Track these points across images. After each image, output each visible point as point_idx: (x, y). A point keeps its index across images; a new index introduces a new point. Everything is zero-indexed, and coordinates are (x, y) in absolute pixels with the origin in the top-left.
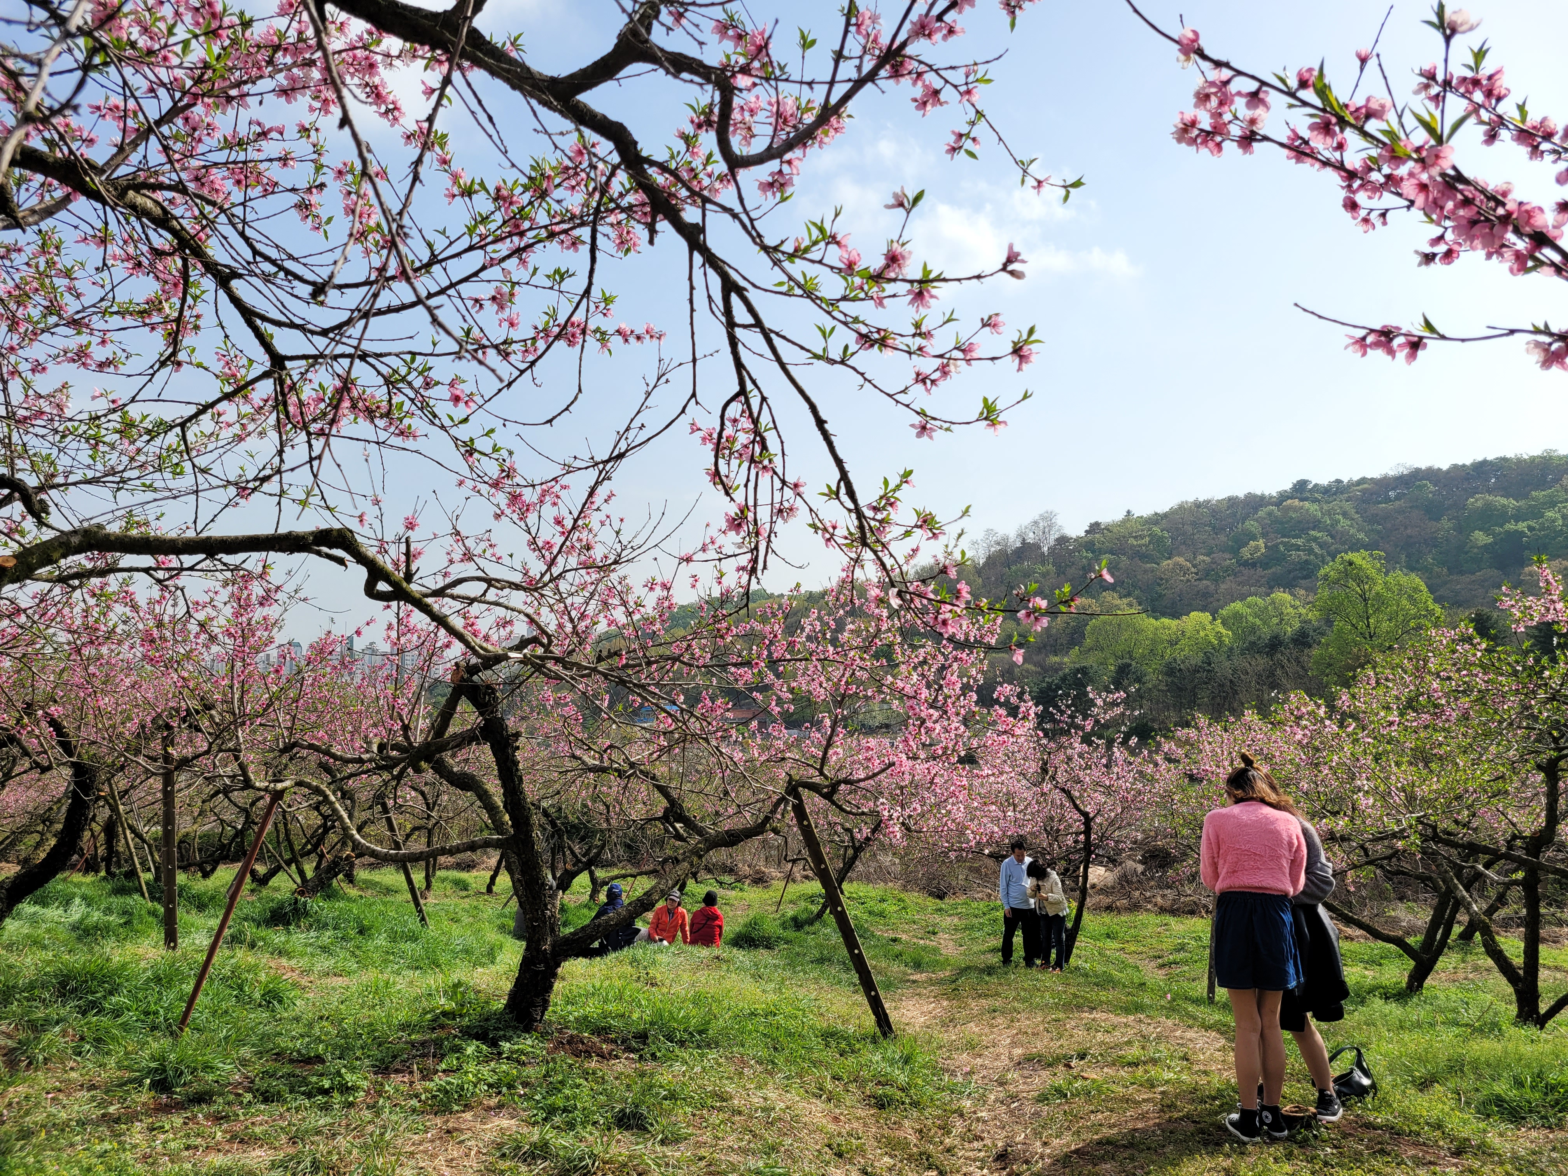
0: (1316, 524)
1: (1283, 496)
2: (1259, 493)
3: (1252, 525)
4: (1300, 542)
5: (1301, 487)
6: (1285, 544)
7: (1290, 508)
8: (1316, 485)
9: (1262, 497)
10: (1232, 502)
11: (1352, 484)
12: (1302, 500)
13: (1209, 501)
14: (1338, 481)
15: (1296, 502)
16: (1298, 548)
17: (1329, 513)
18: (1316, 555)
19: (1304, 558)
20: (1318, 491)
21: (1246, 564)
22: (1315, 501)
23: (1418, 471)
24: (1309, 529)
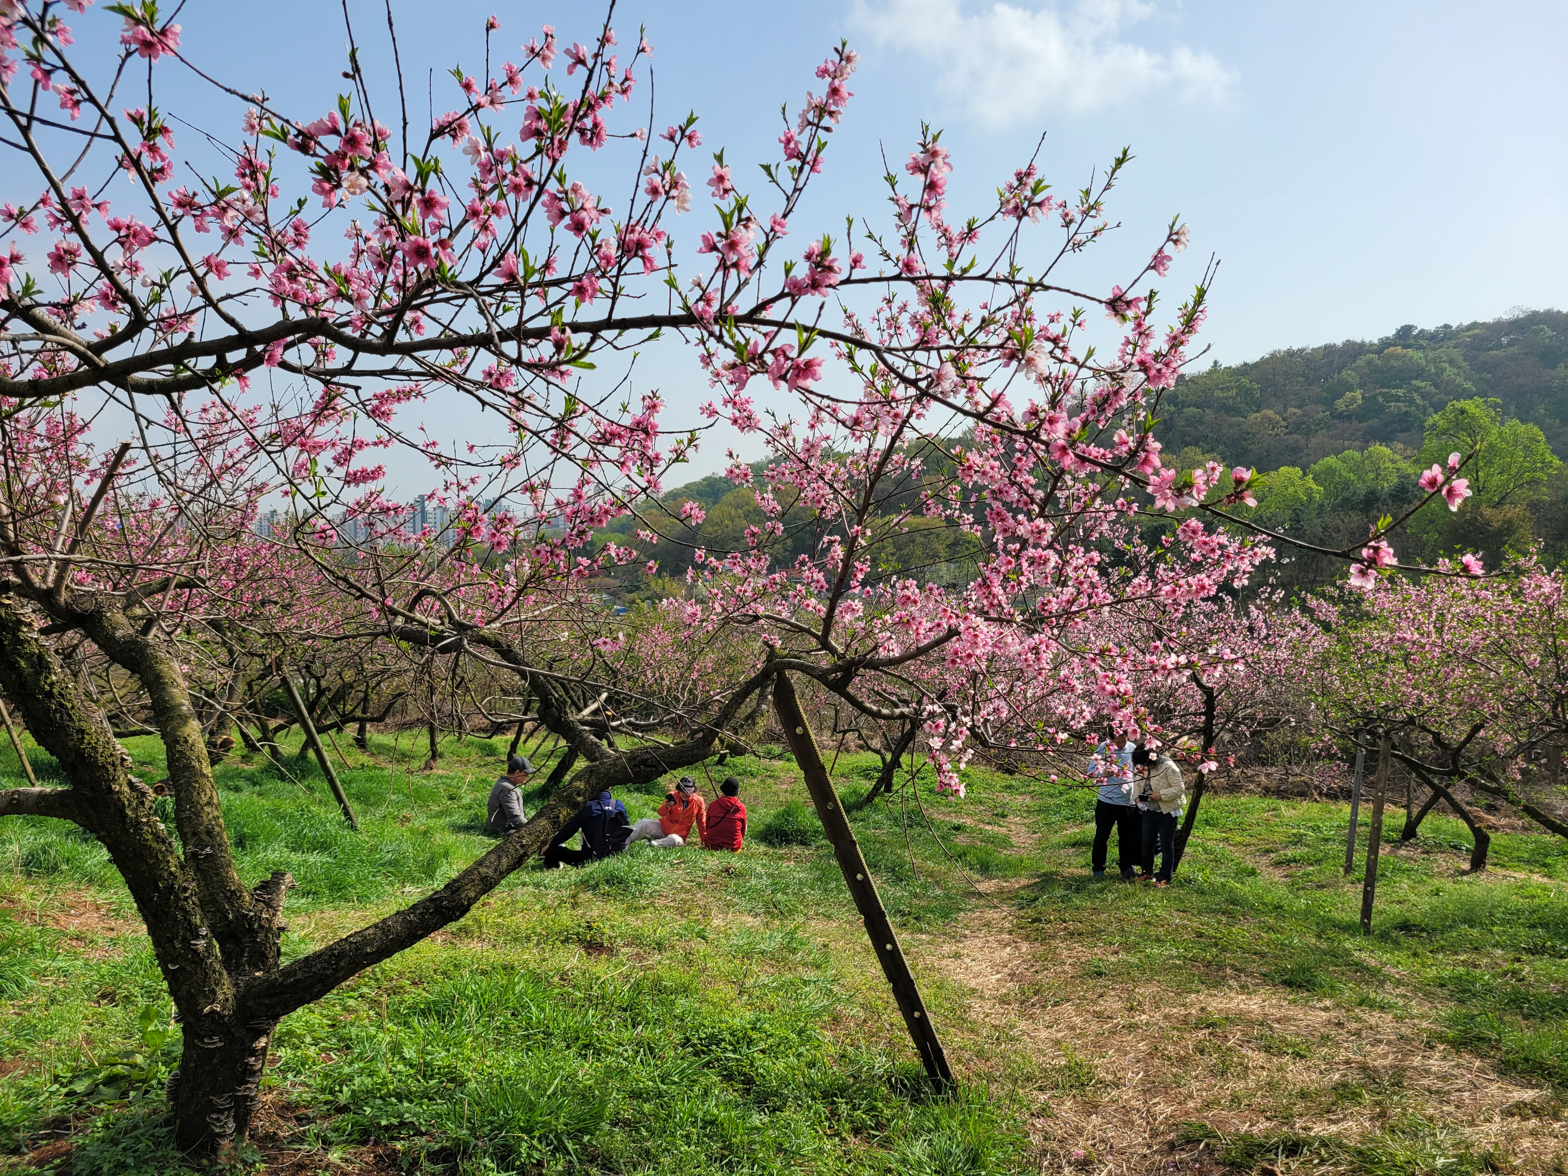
0: (1420, 374)
1: (1385, 343)
2: (1358, 340)
3: (1349, 375)
4: (1400, 392)
5: (1405, 332)
6: (1383, 394)
7: (1391, 356)
8: (1422, 331)
9: (1362, 345)
10: (1329, 350)
11: (1461, 330)
12: (1405, 347)
13: (1302, 350)
14: (1447, 327)
15: (1399, 349)
16: (1397, 399)
17: (1435, 361)
18: (1417, 406)
19: (1404, 409)
20: (1423, 338)
21: (1340, 416)
22: (1420, 347)
23: (1535, 314)
24: (1411, 378)
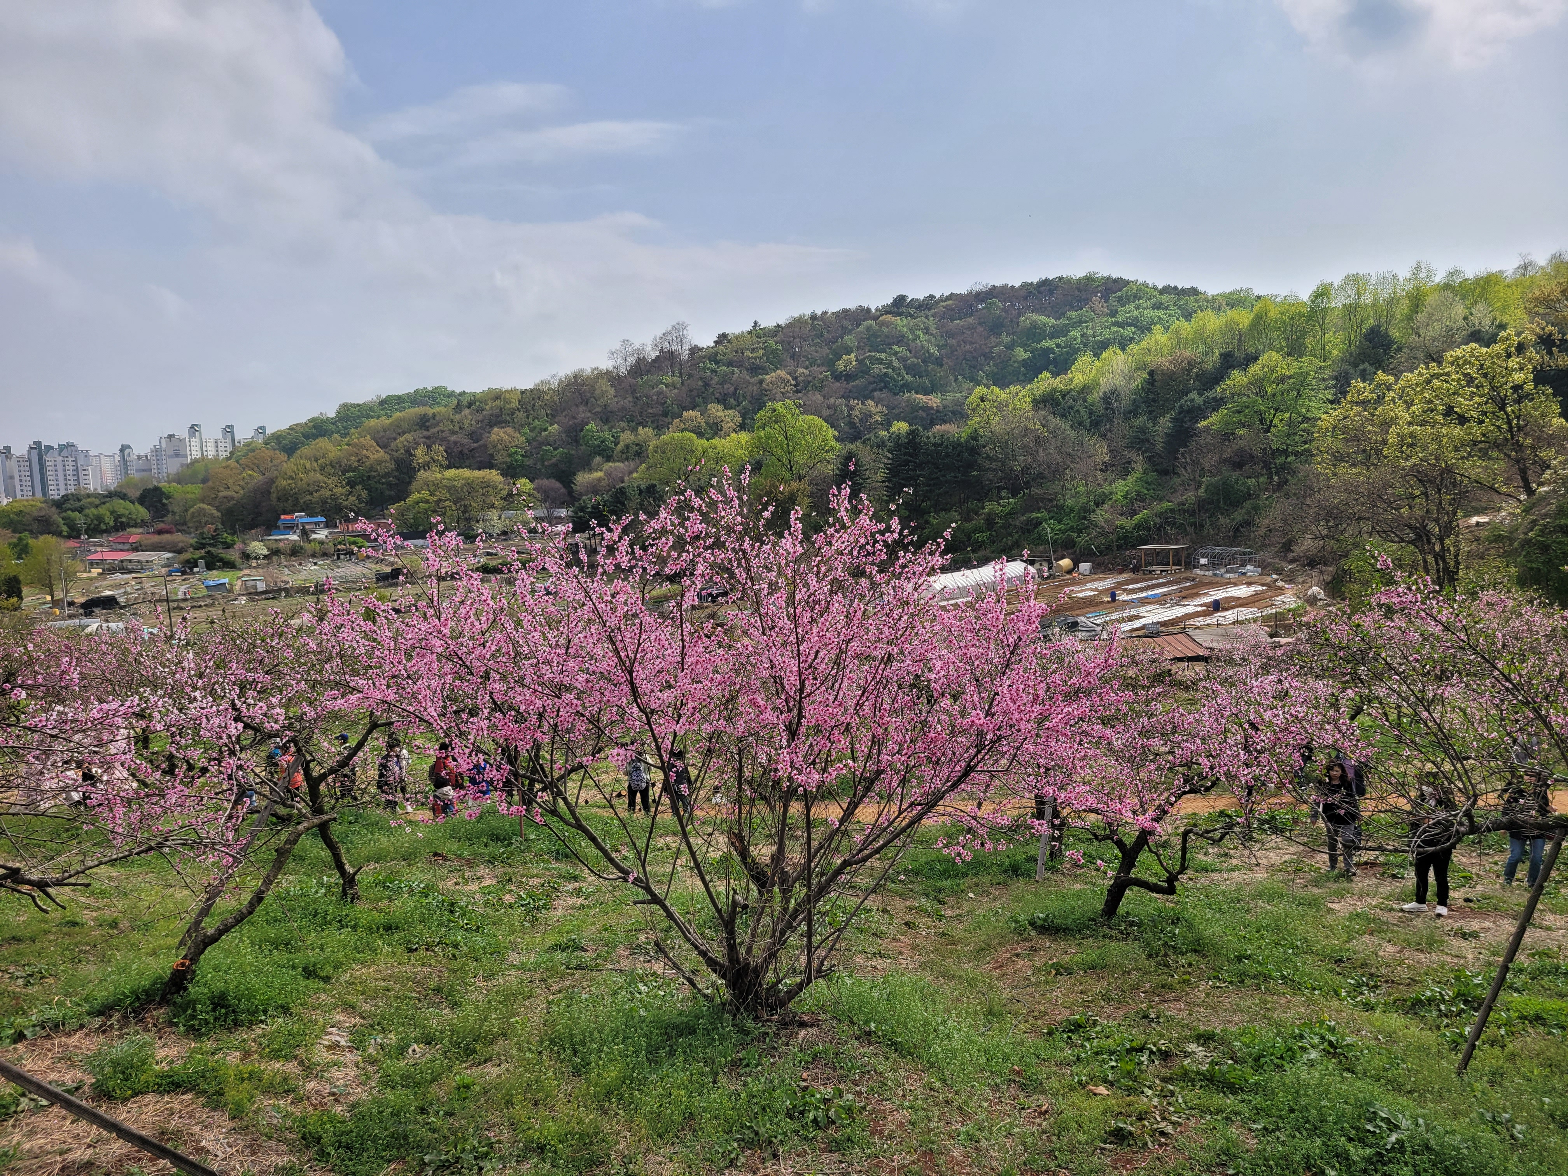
0: (901, 340)
1: (886, 310)
2: (867, 306)
3: (851, 339)
4: (883, 356)
5: (899, 301)
6: (870, 358)
7: (883, 324)
8: (912, 300)
9: (868, 310)
10: (845, 314)
11: (942, 300)
12: (896, 315)
14: (932, 297)
15: (889, 318)
16: (880, 361)
17: (914, 328)
18: (894, 368)
19: (884, 371)
20: (911, 306)
21: (837, 377)
22: (907, 315)
23: (994, 287)
24: (893, 344)
